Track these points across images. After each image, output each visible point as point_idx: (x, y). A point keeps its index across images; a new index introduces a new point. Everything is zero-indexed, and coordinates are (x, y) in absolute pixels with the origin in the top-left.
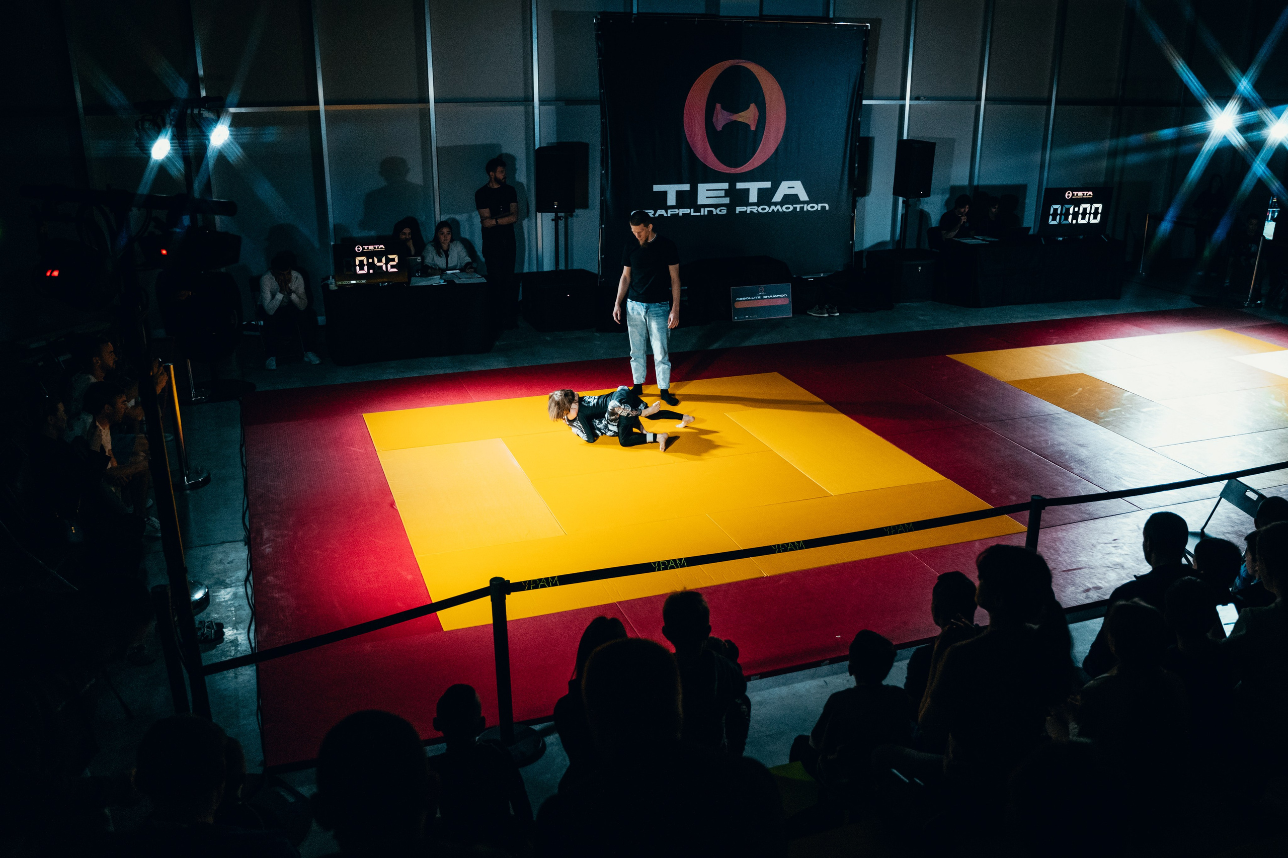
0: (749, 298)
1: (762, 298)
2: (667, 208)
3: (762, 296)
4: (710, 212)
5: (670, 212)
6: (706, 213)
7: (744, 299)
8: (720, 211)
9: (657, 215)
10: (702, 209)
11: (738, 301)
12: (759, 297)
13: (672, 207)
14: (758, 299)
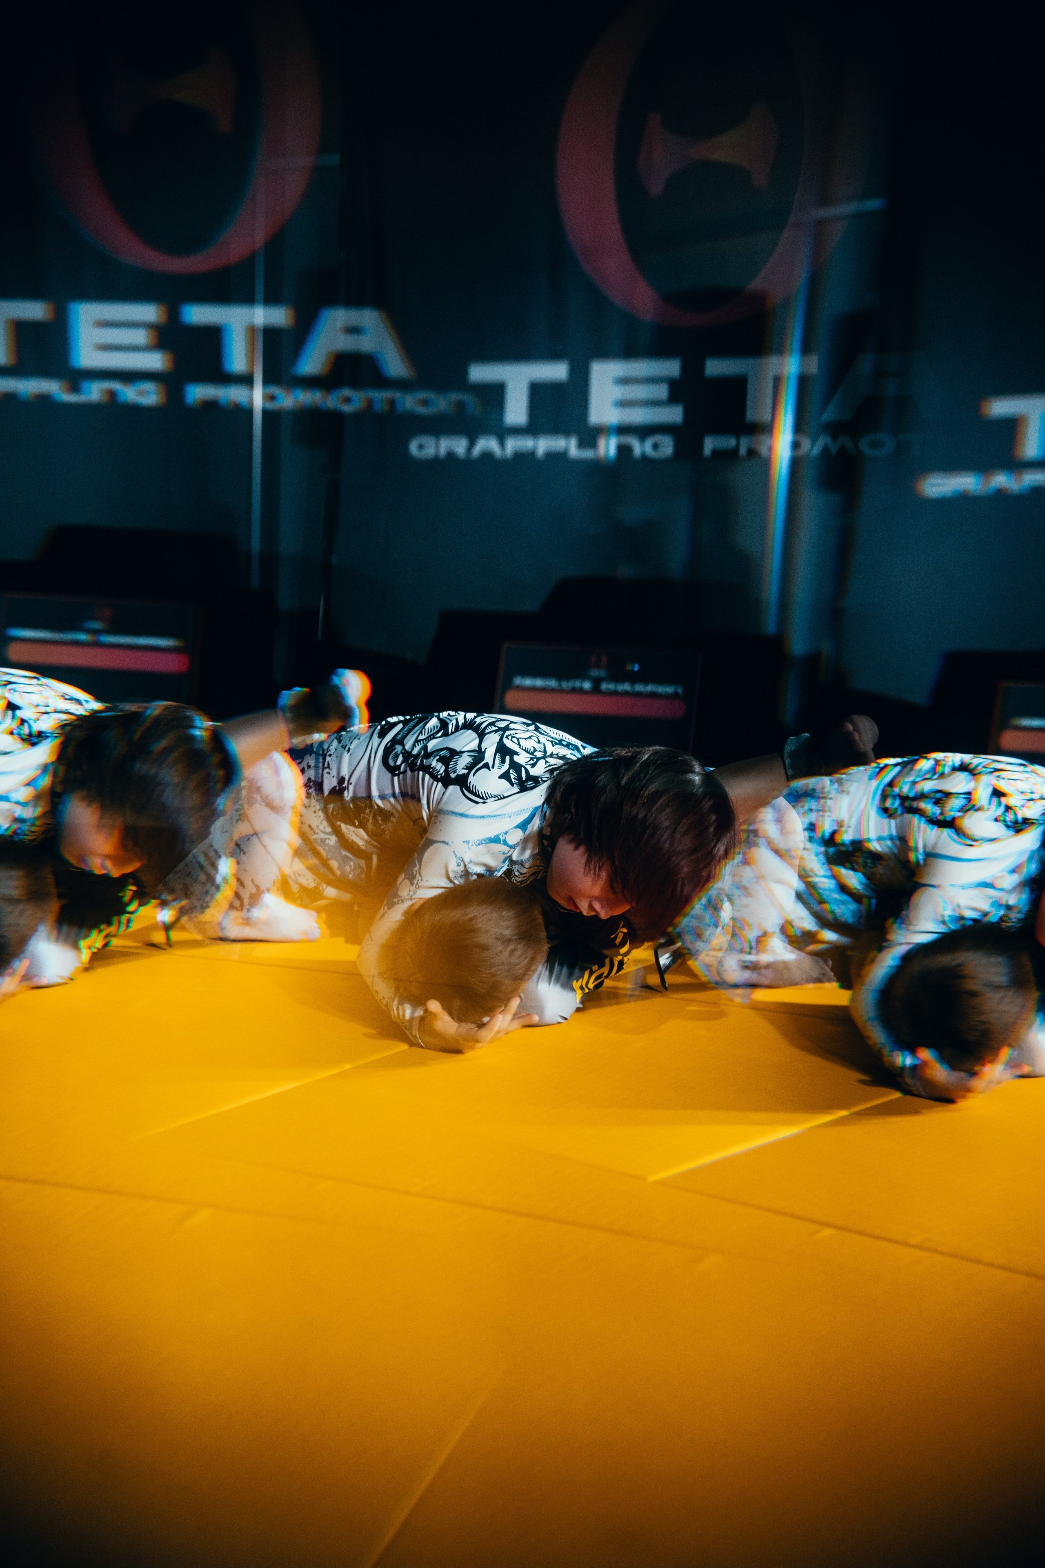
0: (552, 683)
1: (596, 689)
2: (503, 433)
3: (596, 682)
4: (624, 450)
5: (512, 445)
6: (612, 451)
7: (539, 682)
8: (655, 446)
9: (477, 451)
10: (602, 442)
11: (520, 688)
12: (587, 685)
13: (516, 431)
14: (581, 691)
